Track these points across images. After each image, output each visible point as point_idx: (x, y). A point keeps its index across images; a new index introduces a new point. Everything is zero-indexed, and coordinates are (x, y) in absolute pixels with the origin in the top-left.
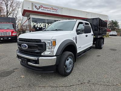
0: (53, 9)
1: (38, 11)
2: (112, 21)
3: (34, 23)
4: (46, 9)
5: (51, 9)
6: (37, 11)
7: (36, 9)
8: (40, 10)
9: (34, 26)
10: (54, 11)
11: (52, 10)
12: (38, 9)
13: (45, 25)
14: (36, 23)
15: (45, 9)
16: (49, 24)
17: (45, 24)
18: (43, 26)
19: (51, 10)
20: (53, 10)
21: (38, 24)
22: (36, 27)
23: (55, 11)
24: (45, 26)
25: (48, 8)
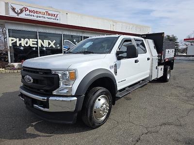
0: (49, 14)
1: (19, 17)
2: (168, 36)
3: (13, 39)
4: (35, 14)
5: (44, 14)
6: (17, 17)
7: (14, 13)
8: (22, 16)
9: (14, 44)
10: (51, 17)
11: (46, 16)
12: (18, 14)
13: (37, 42)
14: (18, 39)
15: (32, 14)
16: (45, 41)
17: (36, 40)
18: (33, 44)
19: (44, 16)
20: (49, 17)
21: (23, 40)
22: (18, 45)
23: (53, 17)
24: (37, 44)
25: (40, 13)
